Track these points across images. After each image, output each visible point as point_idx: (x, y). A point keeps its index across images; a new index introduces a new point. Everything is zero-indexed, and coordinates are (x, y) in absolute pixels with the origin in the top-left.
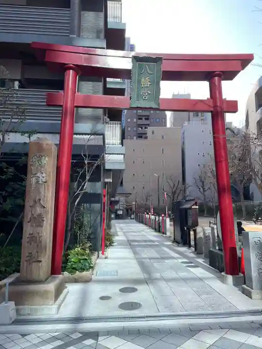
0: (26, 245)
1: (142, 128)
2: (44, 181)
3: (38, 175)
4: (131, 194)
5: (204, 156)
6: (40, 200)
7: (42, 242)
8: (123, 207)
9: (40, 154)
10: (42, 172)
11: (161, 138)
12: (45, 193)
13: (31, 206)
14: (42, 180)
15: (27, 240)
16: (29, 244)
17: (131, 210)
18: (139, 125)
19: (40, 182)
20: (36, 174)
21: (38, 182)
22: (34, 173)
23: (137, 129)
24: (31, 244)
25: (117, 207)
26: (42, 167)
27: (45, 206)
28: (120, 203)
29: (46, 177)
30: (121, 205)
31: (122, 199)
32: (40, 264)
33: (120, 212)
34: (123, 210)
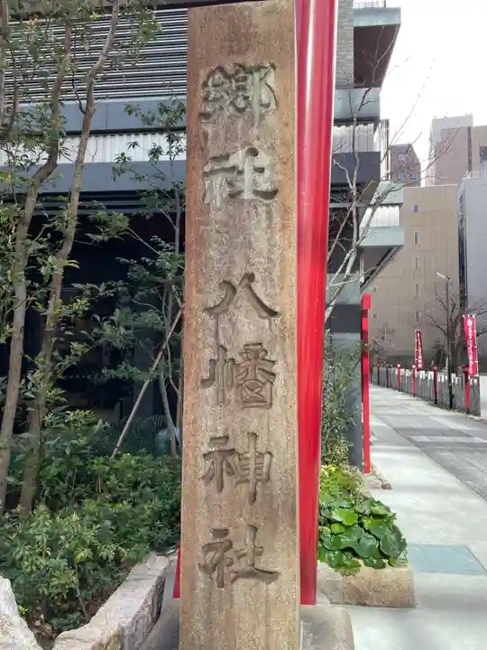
0: (202, 489)
2: (265, 187)
3: (238, 159)
6: (251, 277)
7: (274, 476)
9: (240, 60)
10: (256, 144)
12: (272, 246)
13: (209, 310)
14: (255, 183)
15: (204, 466)
16: (213, 484)
19: (247, 195)
20: (227, 157)
21: (234, 195)
22: (213, 153)
24: (221, 487)
26: (250, 123)
27: (277, 309)
29: (273, 166)
32: (272, 586)
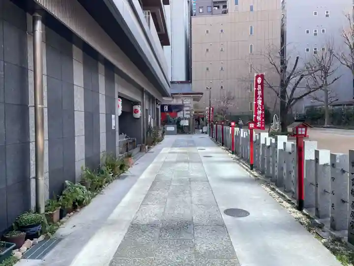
1: (218, 7)
4: (202, 94)
5: (315, 34)
8: (190, 114)
11: (249, 10)
17: (203, 119)
18: (215, 3)
23: (212, 9)
25: (180, 115)
28: (185, 109)
30: (187, 111)
31: (188, 102)
33: (185, 123)
34: (189, 119)
